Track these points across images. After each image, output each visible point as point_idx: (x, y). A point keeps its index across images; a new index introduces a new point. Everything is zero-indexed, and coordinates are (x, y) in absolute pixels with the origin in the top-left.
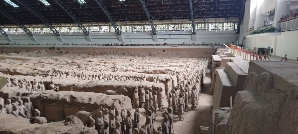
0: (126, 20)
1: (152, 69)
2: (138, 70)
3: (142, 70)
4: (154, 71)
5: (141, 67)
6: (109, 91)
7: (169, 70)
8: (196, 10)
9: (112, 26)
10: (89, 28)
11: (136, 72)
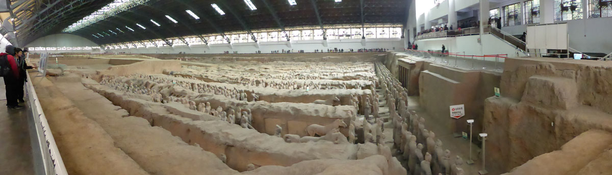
0: (296, 26)
1: (341, 75)
2: (325, 77)
3: (331, 77)
4: (344, 77)
5: (328, 74)
6: (319, 101)
7: (360, 75)
8: (366, 14)
9: (280, 31)
10: (258, 35)
11: (324, 79)
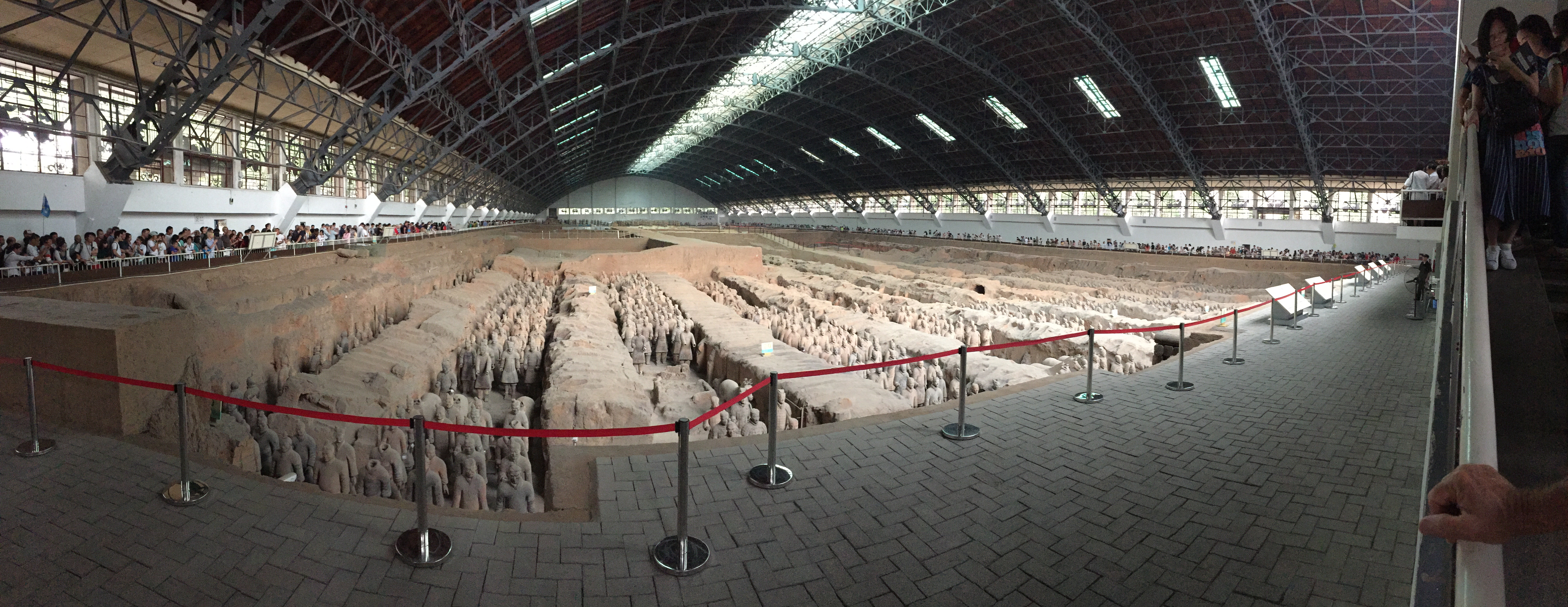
0: (1240, 173)
9: (1193, 189)
10: (1127, 195)
